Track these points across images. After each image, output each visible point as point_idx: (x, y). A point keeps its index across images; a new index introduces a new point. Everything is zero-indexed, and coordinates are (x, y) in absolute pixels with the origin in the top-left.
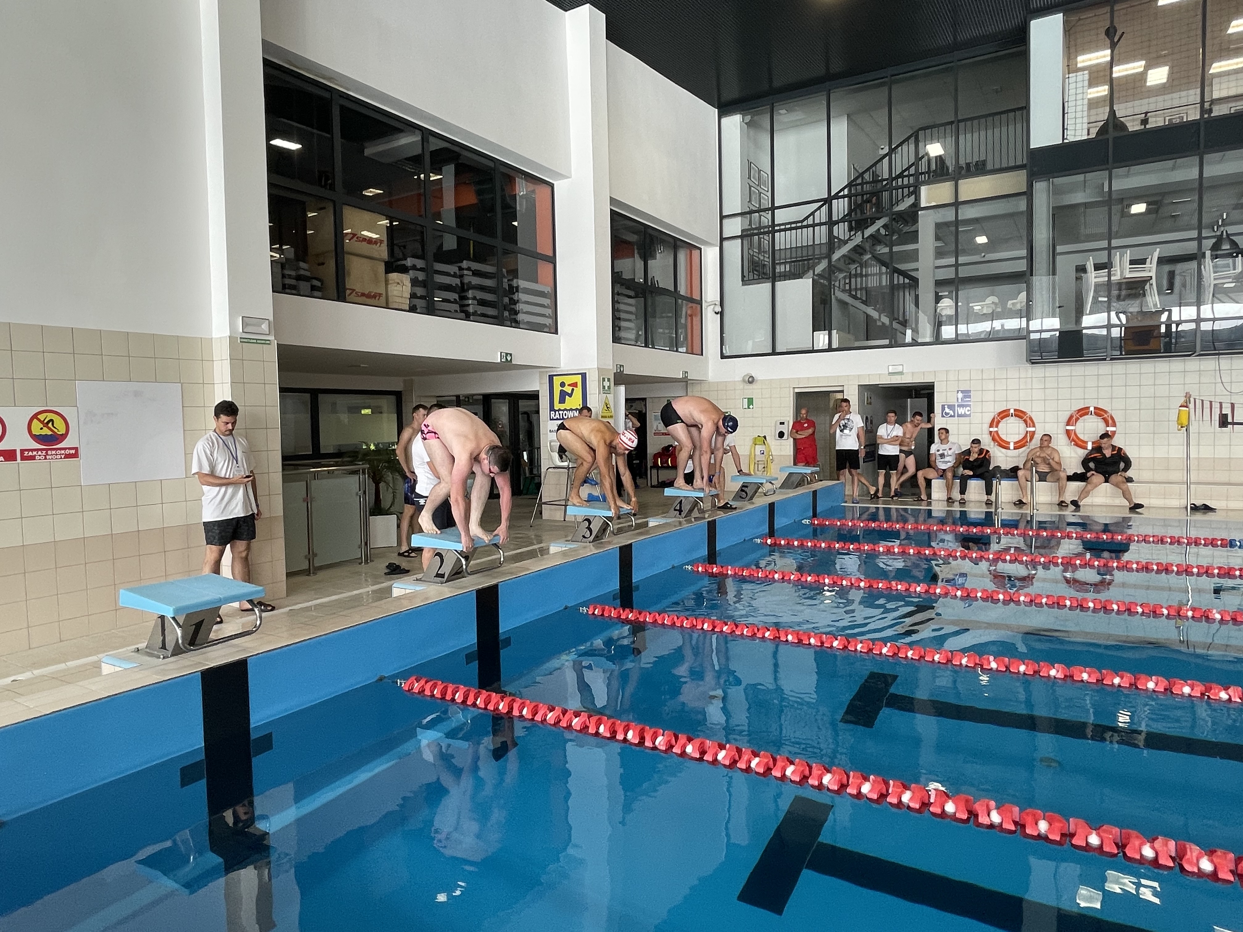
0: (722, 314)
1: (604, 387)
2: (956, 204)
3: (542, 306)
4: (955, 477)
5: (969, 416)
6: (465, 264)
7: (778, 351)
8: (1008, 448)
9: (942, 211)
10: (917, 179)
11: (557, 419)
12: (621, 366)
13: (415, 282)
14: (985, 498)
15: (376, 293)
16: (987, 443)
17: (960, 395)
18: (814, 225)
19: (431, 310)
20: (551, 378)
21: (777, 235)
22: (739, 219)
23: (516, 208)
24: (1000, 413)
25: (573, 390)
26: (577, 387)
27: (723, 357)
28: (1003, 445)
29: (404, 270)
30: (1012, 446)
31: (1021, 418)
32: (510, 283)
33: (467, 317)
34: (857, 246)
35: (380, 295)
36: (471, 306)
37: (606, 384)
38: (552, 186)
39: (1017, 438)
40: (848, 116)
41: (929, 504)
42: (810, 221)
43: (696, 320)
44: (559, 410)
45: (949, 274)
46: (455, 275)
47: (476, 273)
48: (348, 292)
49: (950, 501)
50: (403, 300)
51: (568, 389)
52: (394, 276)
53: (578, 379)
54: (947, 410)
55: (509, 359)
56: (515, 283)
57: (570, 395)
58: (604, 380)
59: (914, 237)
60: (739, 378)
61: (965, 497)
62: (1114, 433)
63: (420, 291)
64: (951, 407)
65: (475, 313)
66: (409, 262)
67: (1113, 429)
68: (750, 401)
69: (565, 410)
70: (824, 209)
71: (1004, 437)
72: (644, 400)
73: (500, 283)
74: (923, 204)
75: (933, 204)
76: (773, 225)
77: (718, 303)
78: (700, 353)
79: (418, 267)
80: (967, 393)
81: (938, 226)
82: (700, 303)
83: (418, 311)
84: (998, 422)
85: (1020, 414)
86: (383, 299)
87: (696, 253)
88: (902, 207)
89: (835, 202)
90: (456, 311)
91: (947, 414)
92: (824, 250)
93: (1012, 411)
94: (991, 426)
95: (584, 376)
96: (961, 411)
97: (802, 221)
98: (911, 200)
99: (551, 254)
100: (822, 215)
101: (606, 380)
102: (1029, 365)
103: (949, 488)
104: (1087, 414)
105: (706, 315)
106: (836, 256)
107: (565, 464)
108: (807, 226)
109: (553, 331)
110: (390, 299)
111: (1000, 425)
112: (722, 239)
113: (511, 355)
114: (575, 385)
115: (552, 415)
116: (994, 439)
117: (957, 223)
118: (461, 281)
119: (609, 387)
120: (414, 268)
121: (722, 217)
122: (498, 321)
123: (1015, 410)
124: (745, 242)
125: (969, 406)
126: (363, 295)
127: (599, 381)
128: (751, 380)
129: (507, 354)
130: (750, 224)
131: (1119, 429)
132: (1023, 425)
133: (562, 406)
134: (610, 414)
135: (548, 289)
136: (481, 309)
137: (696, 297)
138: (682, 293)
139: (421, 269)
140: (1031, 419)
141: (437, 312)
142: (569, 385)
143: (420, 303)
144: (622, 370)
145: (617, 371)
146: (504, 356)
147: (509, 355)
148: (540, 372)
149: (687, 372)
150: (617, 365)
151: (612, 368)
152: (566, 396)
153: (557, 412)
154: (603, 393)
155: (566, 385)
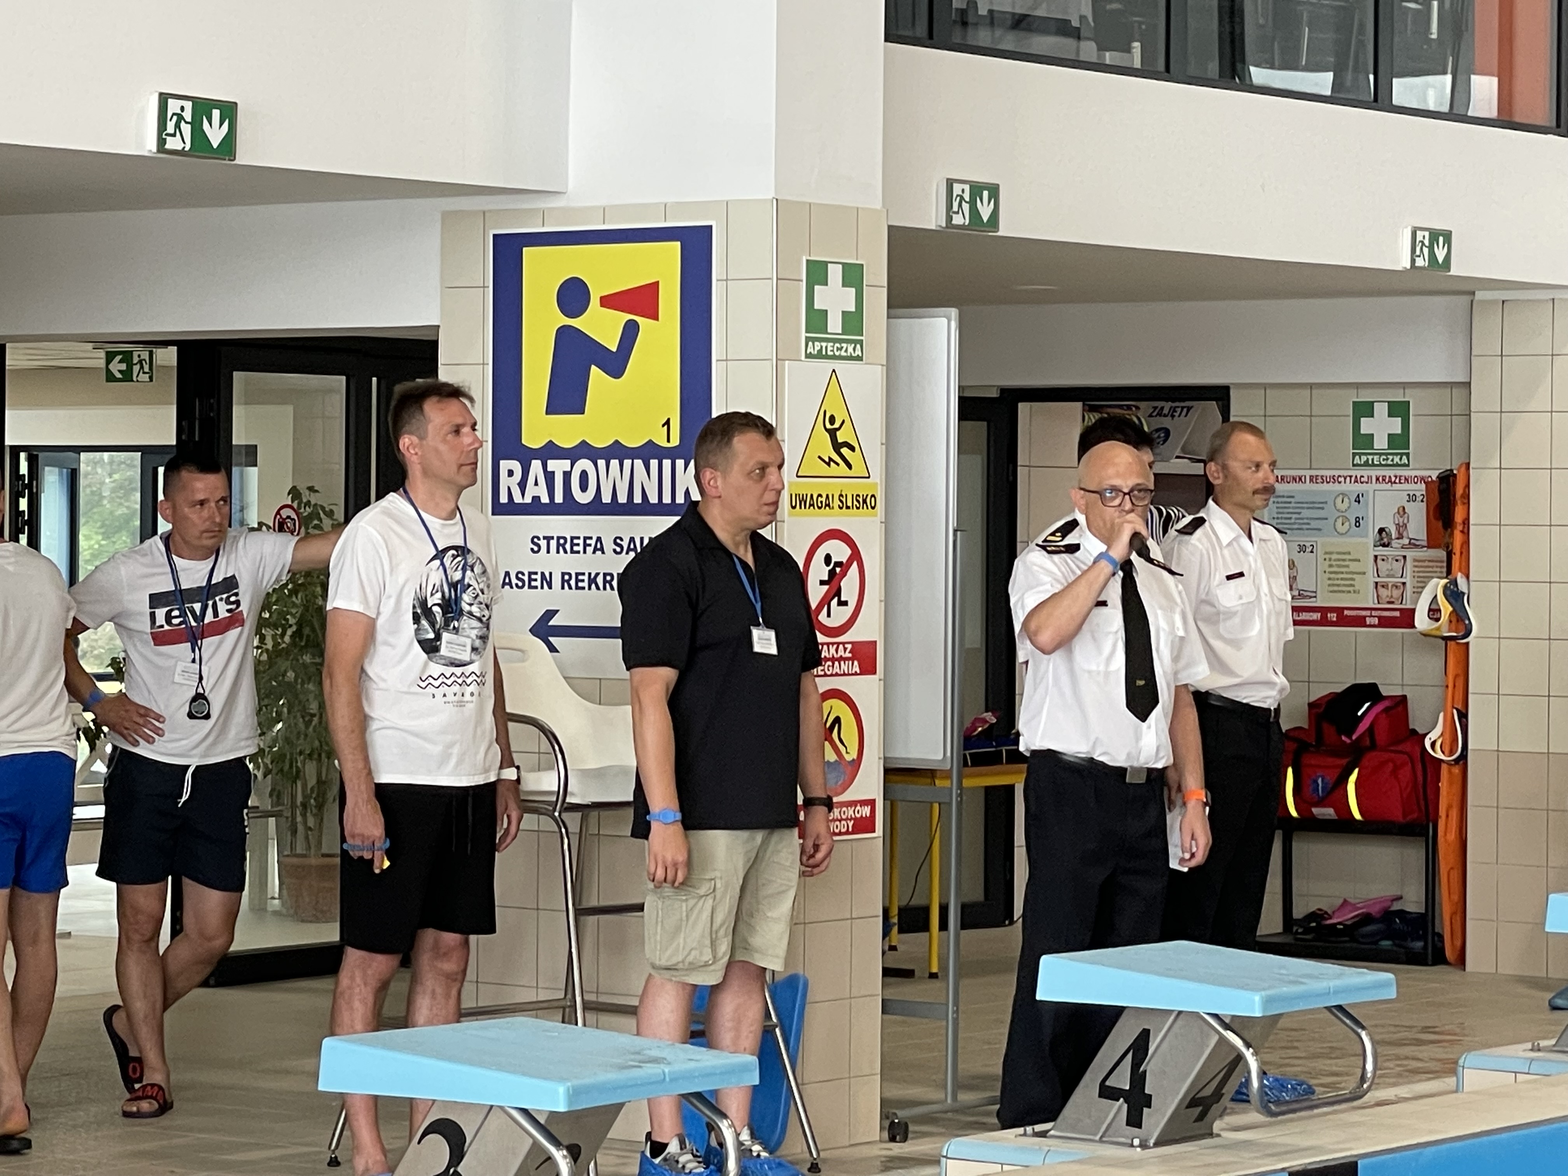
11: (535, 508)
12: (977, 189)
25: (630, 332)
26: (654, 315)
44: (551, 451)
51: (603, 327)
53: (665, 265)
55: (215, 134)
57: (615, 364)
69: (584, 450)
72: (1222, 392)
95: (697, 244)
101: (835, 273)
114: (642, 301)
115: (509, 483)
127: (788, 279)
129: (204, 107)
133: (566, 431)
134: (852, 487)
142: (607, 302)
144: (985, 211)
145: (949, 219)
146: (180, 118)
147: (216, 113)
148: (446, 216)
149: (1448, 236)
150: (950, 183)
151: (878, 206)
152: (594, 368)
153: (536, 465)
154: (809, 356)
155: (595, 301)
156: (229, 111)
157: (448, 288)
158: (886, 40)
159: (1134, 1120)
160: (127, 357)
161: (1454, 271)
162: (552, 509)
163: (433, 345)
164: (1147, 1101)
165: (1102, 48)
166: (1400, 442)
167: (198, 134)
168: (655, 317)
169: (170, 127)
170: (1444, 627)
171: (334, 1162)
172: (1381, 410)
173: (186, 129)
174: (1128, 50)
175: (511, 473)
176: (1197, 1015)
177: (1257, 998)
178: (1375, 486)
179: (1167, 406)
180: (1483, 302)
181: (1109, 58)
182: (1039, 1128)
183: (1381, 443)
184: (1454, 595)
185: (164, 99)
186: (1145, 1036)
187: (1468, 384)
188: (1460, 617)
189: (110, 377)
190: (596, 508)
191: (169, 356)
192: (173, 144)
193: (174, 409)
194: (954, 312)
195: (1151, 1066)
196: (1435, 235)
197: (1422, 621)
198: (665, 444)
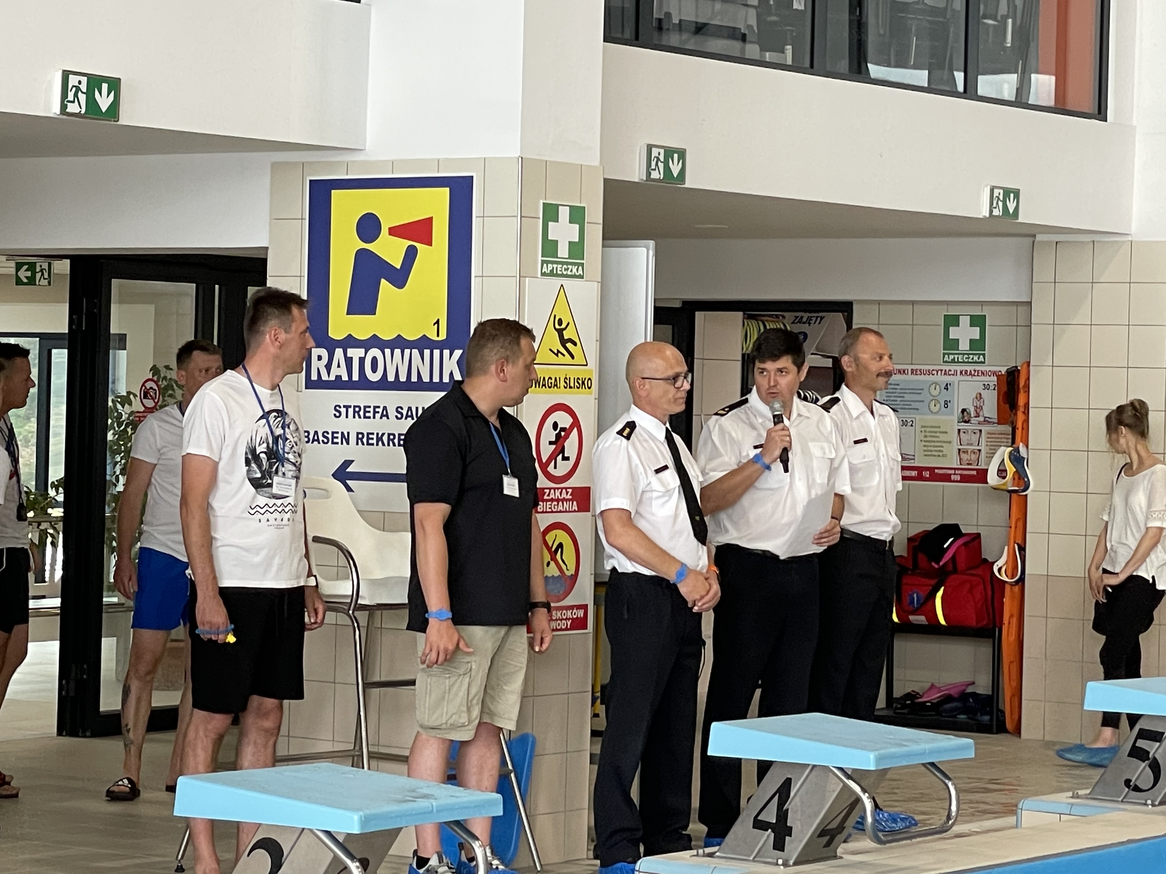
11: (338, 384)
12: (669, 152)
25: (411, 254)
26: (429, 242)
44: (350, 342)
51: (391, 251)
53: (437, 205)
55: (104, 101)
57: (399, 278)
69: (375, 342)
72: (848, 307)
95: (462, 190)
101: (564, 213)
114: (420, 231)
127: (529, 217)
129: (96, 81)
133: (362, 327)
134: (574, 372)
142: (394, 231)
144: (675, 169)
145: (649, 174)
146: (78, 89)
147: (105, 86)
148: (275, 166)
149: (1017, 194)
150: (650, 148)
151: (596, 163)
152: (383, 281)
153: (339, 353)
154: (543, 274)
155: (385, 231)
156: (115, 84)
157: (276, 219)
158: (604, 41)
159: (779, 845)
160: (32, 267)
161: (1021, 220)
162: (350, 385)
163: (264, 262)
164: (789, 831)
165: (763, 49)
166: (978, 345)
167: (91, 102)
168: (430, 244)
169: (71, 96)
170: (1009, 483)
171: (180, 869)
172: (964, 321)
173: (82, 97)
174: (783, 51)
175: (320, 358)
176: (826, 768)
177: (872, 756)
178: (959, 377)
179: (806, 316)
180: (1042, 243)
181: (768, 56)
182: (708, 850)
183: (964, 346)
184: (1017, 459)
185: (66, 75)
186: (787, 784)
187: (1030, 303)
188: (1021, 477)
189: (19, 282)
190: (383, 384)
191: (64, 267)
192: (72, 108)
193: (66, 308)
194: (651, 243)
195: (793, 805)
196: (1007, 192)
197: (993, 478)
198: (435, 338)
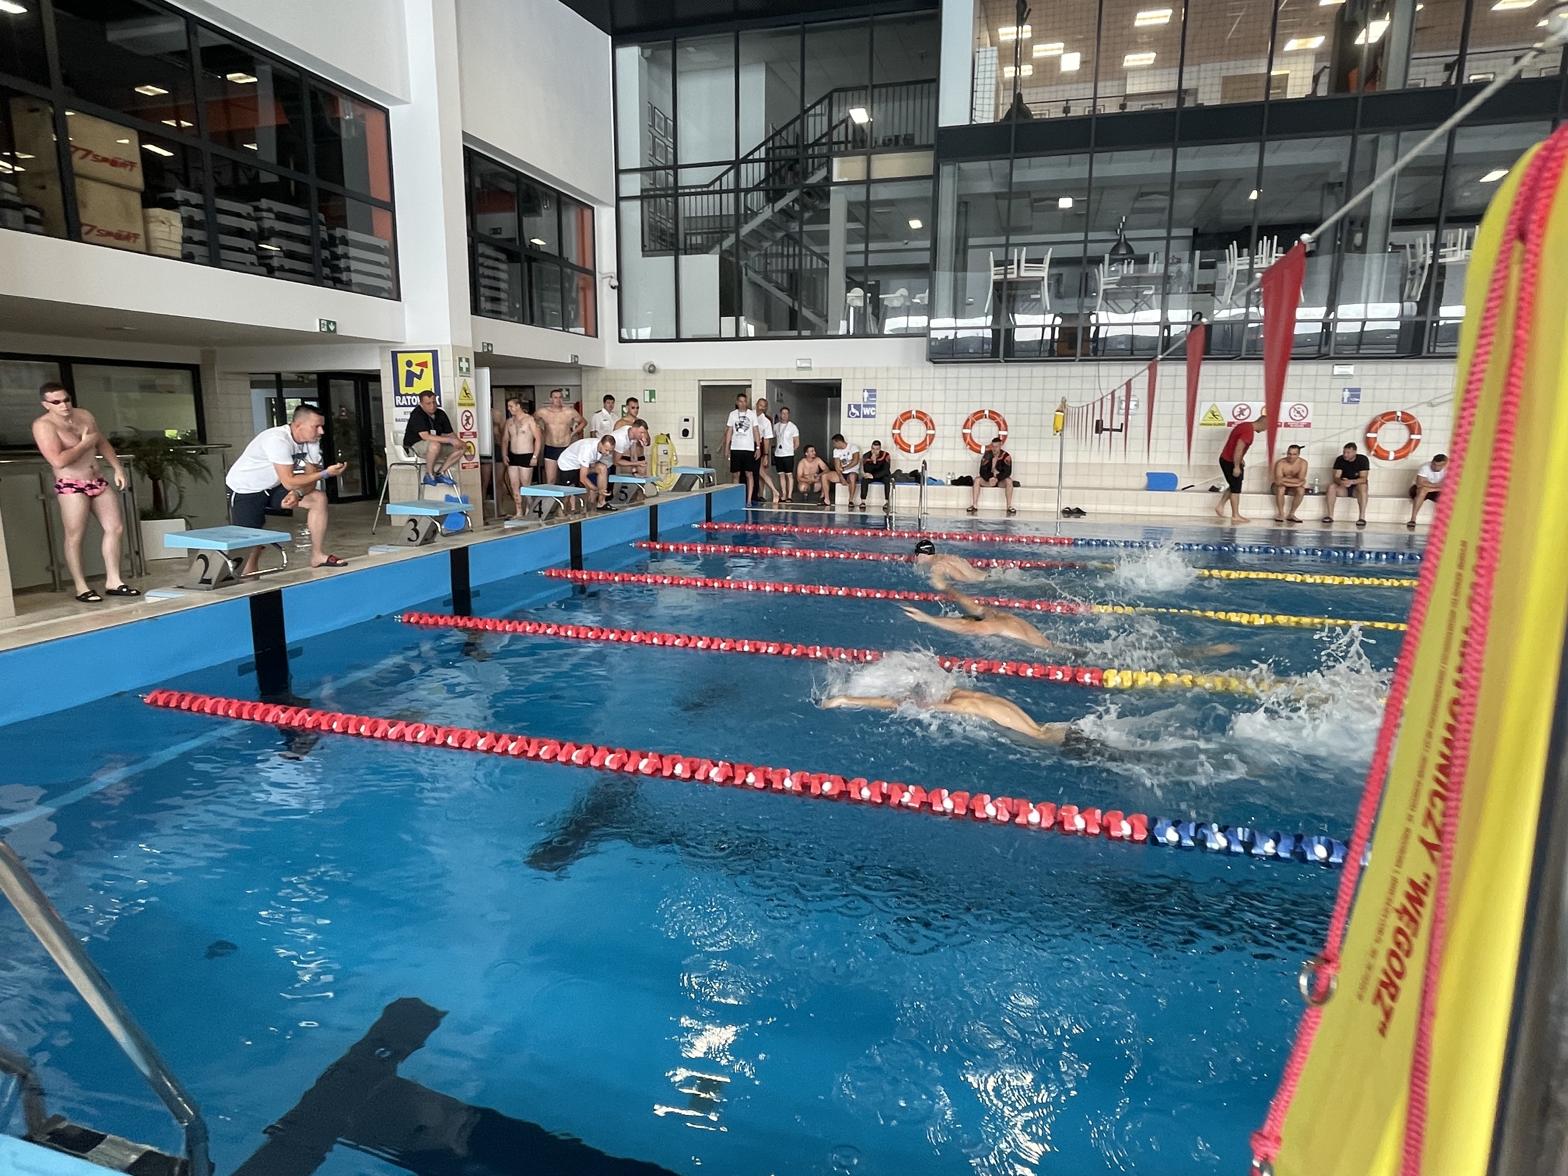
0: (619, 289)
1: (461, 369)
2: (868, 182)
3: (378, 264)
4: (857, 481)
5: (874, 417)
6: (264, 203)
7: (683, 336)
8: (909, 451)
9: (855, 188)
10: (830, 149)
11: (404, 406)
12: (488, 345)
13: (189, 223)
14: (885, 502)
15: (129, 233)
16: (888, 446)
17: (866, 394)
18: (721, 192)
19: (214, 261)
20: (394, 354)
21: (681, 199)
22: (638, 176)
23: (340, 136)
24: (902, 415)
25: (422, 371)
26: (427, 368)
27: (622, 340)
28: (905, 448)
29: (171, 205)
30: (912, 449)
31: (922, 420)
32: (332, 232)
33: (271, 272)
34: (767, 220)
35: (136, 236)
36: (275, 259)
37: (464, 365)
38: (386, 112)
39: (918, 441)
40: (767, 64)
41: (833, 509)
42: (717, 186)
43: (590, 294)
45: (858, 261)
46: (248, 217)
47: (280, 217)
48: (85, 229)
49: (851, 506)
50: (172, 246)
51: (416, 370)
52: (157, 212)
53: (428, 357)
54: (853, 410)
55: (332, 328)
56: (338, 232)
57: (419, 377)
58: (460, 359)
59: (824, 216)
60: (639, 367)
61: (865, 501)
62: (1005, 437)
63: (198, 235)
64: (857, 407)
65: (282, 269)
66: (179, 194)
67: (1005, 433)
68: (652, 394)
69: (414, 394)
70: (732, 173)
71: (905, 440)
72: (533, 387)
73: (316, 231)
74: (835, 179)
75: (846, 179)
76: (676, 186)
77: (615, 275)
78: (593, 333)
79: (193, 202)
80: (872, 393)
81: (850, 204)
82: (593, 273)
83: (197, 260)
84: (901, 424)
85: (921, 416)
86: (141, 241)
87: (587, 213)
88: (814, 180)
89: (743, 166)
90: (252, 264)
91: (853, 414)
92: (732, 223)
93: (914, 413)
94: (894, 428)
95: (435, 353)
96: (867, 411)
97: (708, 186)
98: (822, 173)
99: (387, 199)
100: (729, 181)
101: (464, 360)
102: (931, 364)
103: (852, 493)
104: (981, 417)
105: (601, 290)
106: (745, 230)
107: (412, 459)
108: (714, 192)
109: (395, 297)
110: (153, 243)
111: (903, 427)
112: (619, 199)
113: (334, 323)
114: (424, 365)
115: (398, 401)
116: (896, 442)
117: (867, 204)
118: (259, 226)
119: (468, 369)
120: (187, 203)
121: (618, 172)
122: (315, 279)
123: (917, 412)
124: (645, 205)
125: (874, 406)
126: (109, 234)
127: (454, 361)
128: (652, 370)
129: (329, 322)
130: (654, 183)
131: (1010, 433)
132: (924, 427)
133: (410, 390)
134: (470, 402)
135: (384, 243)
136: (289, 263)
137: (589, 266)
138: (574, 259)
139: (196, 206)
140: (931, 421)
141: (224, 263)
142: (417, 365)
143: (198, 250)
144: (490, 349)
145: (484, 350)
146: (324, 324)
147: (332, 324)
148: (381, 347)
149: (577, 357)
150: (483, 343)
151: (471, 347)
152: (415, 378)
153: (404, 398)
154: (460, 376)
155: (414, 365)
157: (382, 362)
158: (471, 314)
159: (540, 516)
163: (379, 373)
164: (542, 513)
167: (328, 328)
169: (322, 326)
180: (584, 370)
181: (513, 319)
185: (320, 320)
186: (541, 501)
187: (581, 386)
192: (323, 330)
194: (487, 369)
